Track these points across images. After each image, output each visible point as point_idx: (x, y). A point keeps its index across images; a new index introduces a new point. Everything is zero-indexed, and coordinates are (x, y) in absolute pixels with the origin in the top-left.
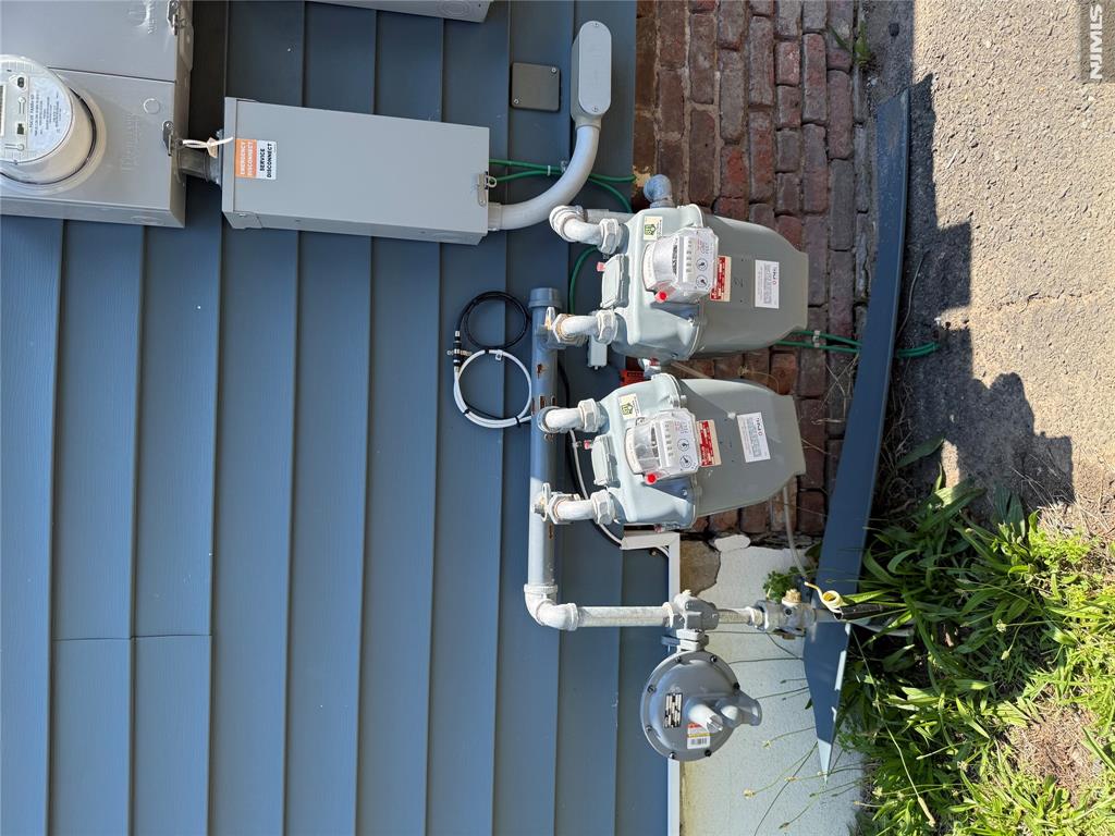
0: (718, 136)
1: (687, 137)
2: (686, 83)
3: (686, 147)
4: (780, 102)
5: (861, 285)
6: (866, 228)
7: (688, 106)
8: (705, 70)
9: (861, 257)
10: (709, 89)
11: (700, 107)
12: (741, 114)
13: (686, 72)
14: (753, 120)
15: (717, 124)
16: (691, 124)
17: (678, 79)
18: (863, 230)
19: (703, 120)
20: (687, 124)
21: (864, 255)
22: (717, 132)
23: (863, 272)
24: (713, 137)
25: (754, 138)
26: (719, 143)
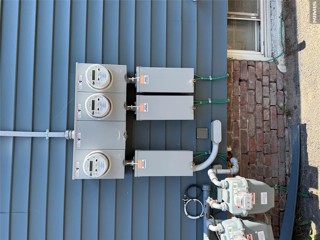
0: (248, 136)
1: (240, 138)
2: (239, 124)
3: (240, 140)
4: (264, 126)
5: (287, 171)
6: (289, 156)
7: (240, 130)
8: (244, 120)
9: (287, 163)
10: (245, 125)
11: (243, 130)
12: (254, 130)
13: (239, 121)
14: (257, 131)
15: (248, 133)
16: (241, 134)
17: (237, 123)
18: (288, 157)
19: (244, 133)
20: (240, 134)
21: (288, 163)
22: (248, 135)
23: (288, 168)
24: (247, 137)
25: (258, 136)
26: (248, 138)
